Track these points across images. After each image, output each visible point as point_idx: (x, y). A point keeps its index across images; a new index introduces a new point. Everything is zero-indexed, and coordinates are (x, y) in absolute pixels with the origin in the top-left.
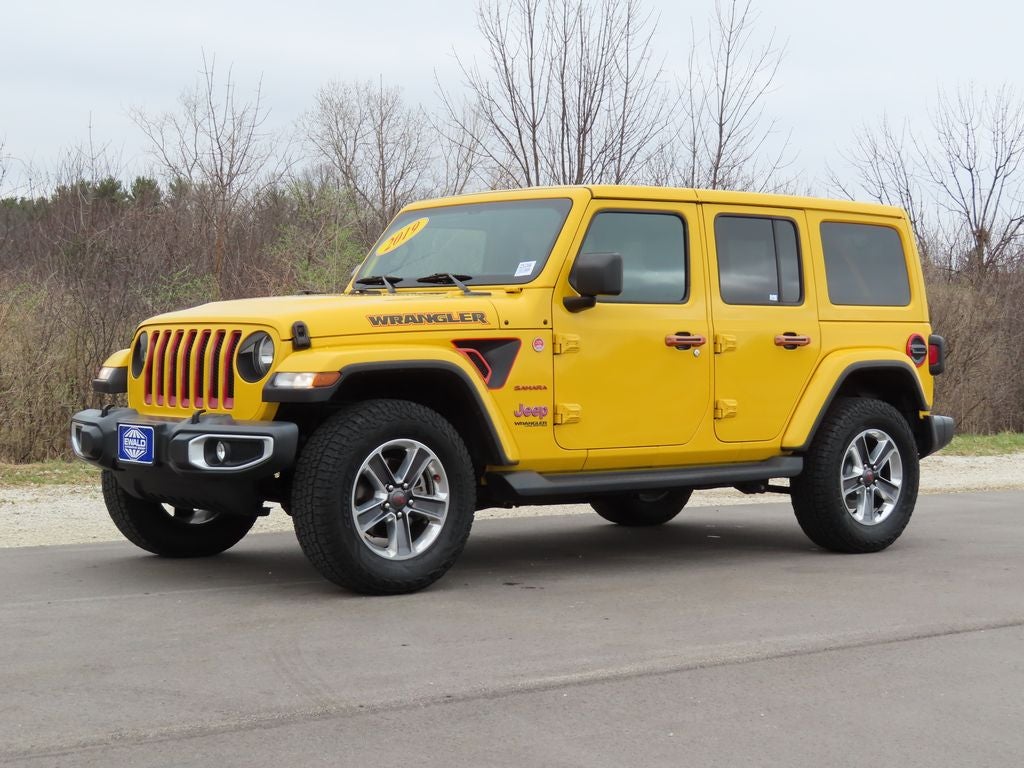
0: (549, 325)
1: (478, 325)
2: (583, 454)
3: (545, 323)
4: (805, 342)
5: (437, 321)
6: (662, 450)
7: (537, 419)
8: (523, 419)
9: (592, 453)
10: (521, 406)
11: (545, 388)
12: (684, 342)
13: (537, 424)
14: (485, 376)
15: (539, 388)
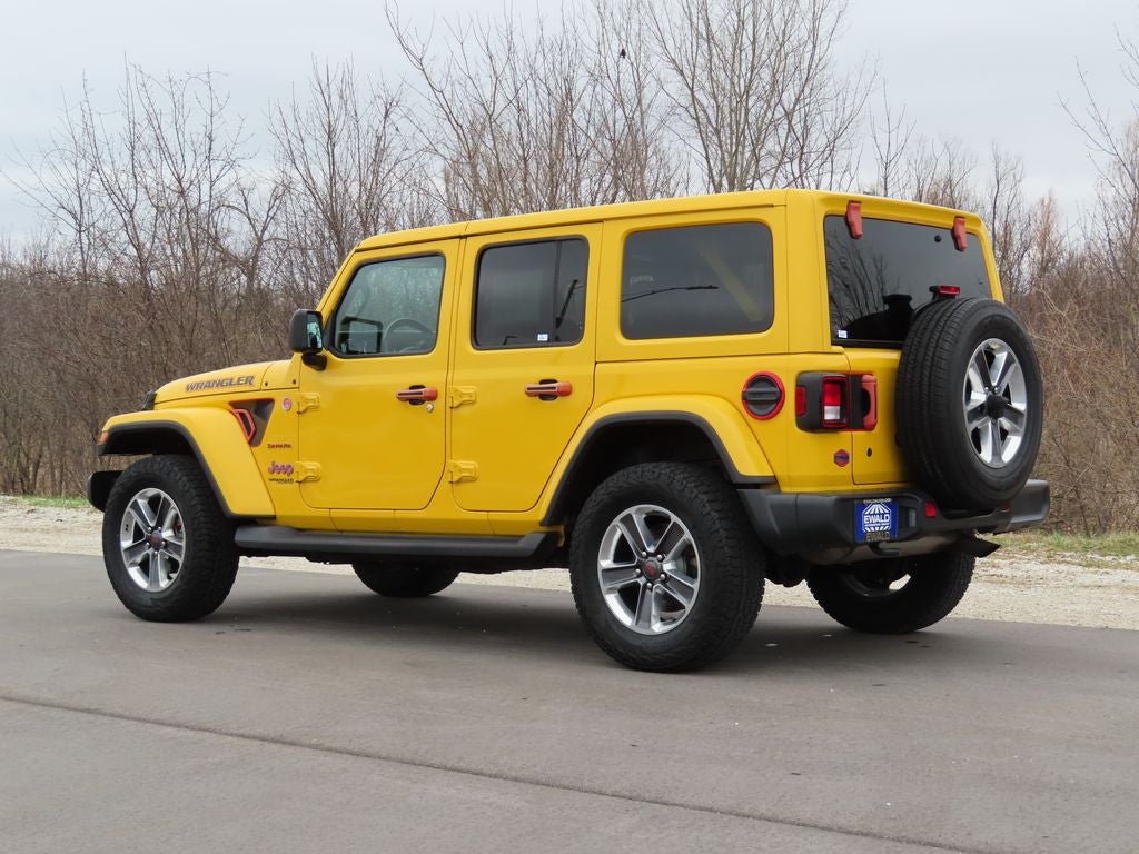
0: (297, 385)
1: (247, 388)
2: (325, 513)
3: (294, 382)
4: (566, 392)
5: (222, 386)
6: (399, 514)
7: (285, 476)
8: (275, 476)
9: (335, 513)
10: (273, 463)
11: (289, 446)
12: (416, 397)
13: (285, 481)
14: (249, 435)
15: (285, 446)
